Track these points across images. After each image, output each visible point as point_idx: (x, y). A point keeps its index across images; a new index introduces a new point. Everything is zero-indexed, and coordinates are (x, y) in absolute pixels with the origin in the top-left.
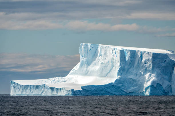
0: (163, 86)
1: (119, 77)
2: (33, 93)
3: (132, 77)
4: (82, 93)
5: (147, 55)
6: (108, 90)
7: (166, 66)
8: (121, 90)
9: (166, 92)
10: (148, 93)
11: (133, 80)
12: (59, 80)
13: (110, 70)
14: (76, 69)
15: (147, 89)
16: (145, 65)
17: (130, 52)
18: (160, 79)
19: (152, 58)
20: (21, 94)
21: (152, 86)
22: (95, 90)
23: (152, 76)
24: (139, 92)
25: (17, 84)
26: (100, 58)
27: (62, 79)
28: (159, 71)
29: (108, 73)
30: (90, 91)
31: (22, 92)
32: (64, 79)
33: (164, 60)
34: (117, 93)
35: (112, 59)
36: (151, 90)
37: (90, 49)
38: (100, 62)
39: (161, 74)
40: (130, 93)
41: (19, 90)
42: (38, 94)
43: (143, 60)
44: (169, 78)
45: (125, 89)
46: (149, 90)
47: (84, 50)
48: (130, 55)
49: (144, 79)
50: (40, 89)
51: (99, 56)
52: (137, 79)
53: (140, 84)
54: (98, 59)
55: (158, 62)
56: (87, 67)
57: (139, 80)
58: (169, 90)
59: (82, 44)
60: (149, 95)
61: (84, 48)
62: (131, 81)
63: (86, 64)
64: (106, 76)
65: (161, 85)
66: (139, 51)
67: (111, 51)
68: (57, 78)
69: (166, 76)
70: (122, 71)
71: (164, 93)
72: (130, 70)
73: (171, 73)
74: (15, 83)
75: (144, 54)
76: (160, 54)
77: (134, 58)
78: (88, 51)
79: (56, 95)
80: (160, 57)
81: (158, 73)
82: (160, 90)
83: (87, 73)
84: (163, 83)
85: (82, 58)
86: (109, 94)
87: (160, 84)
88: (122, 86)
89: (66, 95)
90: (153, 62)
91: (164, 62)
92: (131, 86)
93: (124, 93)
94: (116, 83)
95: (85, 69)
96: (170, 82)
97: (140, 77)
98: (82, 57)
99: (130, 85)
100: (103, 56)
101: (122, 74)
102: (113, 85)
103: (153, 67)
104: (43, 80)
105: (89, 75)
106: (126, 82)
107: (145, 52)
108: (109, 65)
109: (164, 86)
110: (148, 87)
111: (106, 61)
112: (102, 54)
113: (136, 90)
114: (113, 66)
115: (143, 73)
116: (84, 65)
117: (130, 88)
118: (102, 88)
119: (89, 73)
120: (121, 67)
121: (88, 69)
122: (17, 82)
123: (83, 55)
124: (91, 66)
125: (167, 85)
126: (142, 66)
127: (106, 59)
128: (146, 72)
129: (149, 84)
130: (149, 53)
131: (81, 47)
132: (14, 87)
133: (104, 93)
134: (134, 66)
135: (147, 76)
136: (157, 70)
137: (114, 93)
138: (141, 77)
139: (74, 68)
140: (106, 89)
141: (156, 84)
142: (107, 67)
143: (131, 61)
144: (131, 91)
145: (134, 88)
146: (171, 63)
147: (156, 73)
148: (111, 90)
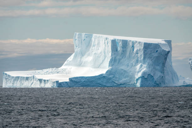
0: (154, 77)
1: (110, 67)
2: (24, 85)
3: (123, 67)
4: (69, 84)
5: (138, 45)
6: (99, 82)
7: (158, 56)
8: (113, 81)
9: (158, 83)
10: (138, 85)
11: (125, 71)
12: (53, 71)
13: (103, 61)
14: (71, 60)
15: (137, 80)
16: (136, 55)
17: (121, 42)
18: (151, 70)
19: (143, 48)
20: (13, 86)
21: (142, 77)
22: (84, 81)
23: (143, 67)
24: (130, 83)
25: (9, 75)
26: (93, 48)
27: (56, 70)
28: (151, 62)
29: (101, 64)
30: (79, 82)
31: (13, 84)
32: (57, 71)
33: (156, 50)
34: (108, 85)
35: (105, 49)
36: (142, 82)
37: (83, 39)
38: (93, 53)
39: (152, 65)
40: (121, 84)
41: (11, 81)
42: (28, 85)
43: (135, 50)
44: (161, 69)
45: (116, 81)
46: (139, 81)
47: (78, 40)
48: (121, 45)
49: (135, 69)
50: (29, 80)
51: (93, 47)
52: (128, 70)
53: (131, 75)
54: (92, 49)
55: (149, 52)
56: (81, 58)
57: (130, 71)
58: (161, 82)
59: (76, 34)
60: (139, 86)
61: (78, 38)
62: (122, 72)
63: (79, 55)
64: (99, 67)
65: (152, 77)
66: (130, 41)
67: (104, 40)
68: (51, 69)
69: (158, 67)
70: (113, 61)
71: (155, 85)
72: (122, 61)
73: (163, 63)
74: (6, 74)
75: (136, 44)
76: (152, 43)
77: (126, 48)
78: (81, 40)
79: (44, 86)
80: (152, 47)
81: (149, 64)
82: (151, 82)
83: (81, 64)
84: (154, 74)
85: (76, 49)
86: (100, 86)
87: (151, 75)
88: (114, 77)
89: (52, 86)
90: (144, 52)
91: (155, 52)
92: (123, 77)
93: (115, 84)
94: (107, 75)
95: (79, 60)
96: (162, 72)
97: (131, 67)
98: (76, 47)
99: (121, 76)
100: (96, 46)
101: (113, 65)
102: (104, 77)
103: (144, 58)
104: (37, 71)
105: (83, 66)
106: (118, 73)
107: (136, 42)
108: (101, 56)
109: (156, 78)
110: (139, 78)
111: (99, 51)
112: (95, 44)
113: (127, 81)
114: (105, 57)
115: (134, 64)
116: (78, 56)
117: (121, 79)
118: (93, 79)
119: (83, 64)
120: (112, 58)
121: (82, 59)
122: (8, 73)
123: (77, 45)
124: (85, 56)
125: (158, 76)
126: (134, 57)
127: (99, 49)
128: (137, 63)
129: (140, 75)
130: (141, 43)
131: (75, 37)
132: (6, 79)
133: (94, 84)
134: (125, 57)
135: (138, 67)
136: (148, 61)
137: (104, 84)
138: (133, 67)
139: (69, 59)
140: (97, 80)
141: (147, 75)
142: (100, 57)
143: (123, 51)
144: (122, 82)
145: (125, 79)
146: (163, 53)
147: (147, 63)
148: (102, 81)
